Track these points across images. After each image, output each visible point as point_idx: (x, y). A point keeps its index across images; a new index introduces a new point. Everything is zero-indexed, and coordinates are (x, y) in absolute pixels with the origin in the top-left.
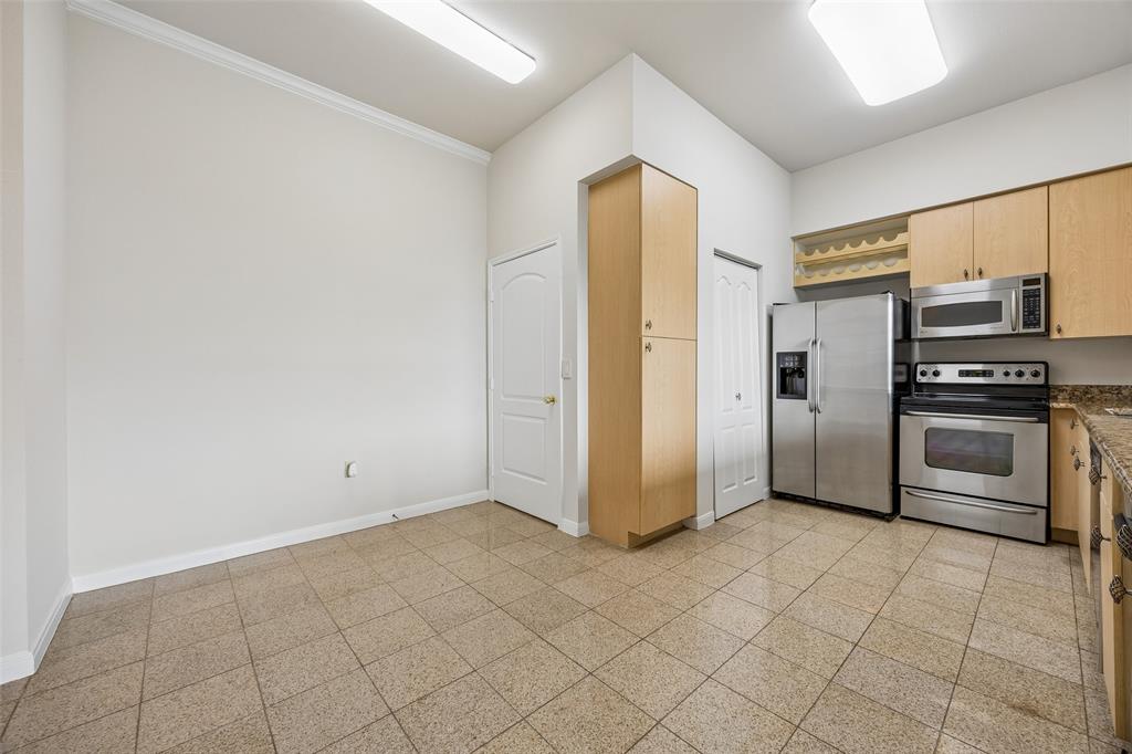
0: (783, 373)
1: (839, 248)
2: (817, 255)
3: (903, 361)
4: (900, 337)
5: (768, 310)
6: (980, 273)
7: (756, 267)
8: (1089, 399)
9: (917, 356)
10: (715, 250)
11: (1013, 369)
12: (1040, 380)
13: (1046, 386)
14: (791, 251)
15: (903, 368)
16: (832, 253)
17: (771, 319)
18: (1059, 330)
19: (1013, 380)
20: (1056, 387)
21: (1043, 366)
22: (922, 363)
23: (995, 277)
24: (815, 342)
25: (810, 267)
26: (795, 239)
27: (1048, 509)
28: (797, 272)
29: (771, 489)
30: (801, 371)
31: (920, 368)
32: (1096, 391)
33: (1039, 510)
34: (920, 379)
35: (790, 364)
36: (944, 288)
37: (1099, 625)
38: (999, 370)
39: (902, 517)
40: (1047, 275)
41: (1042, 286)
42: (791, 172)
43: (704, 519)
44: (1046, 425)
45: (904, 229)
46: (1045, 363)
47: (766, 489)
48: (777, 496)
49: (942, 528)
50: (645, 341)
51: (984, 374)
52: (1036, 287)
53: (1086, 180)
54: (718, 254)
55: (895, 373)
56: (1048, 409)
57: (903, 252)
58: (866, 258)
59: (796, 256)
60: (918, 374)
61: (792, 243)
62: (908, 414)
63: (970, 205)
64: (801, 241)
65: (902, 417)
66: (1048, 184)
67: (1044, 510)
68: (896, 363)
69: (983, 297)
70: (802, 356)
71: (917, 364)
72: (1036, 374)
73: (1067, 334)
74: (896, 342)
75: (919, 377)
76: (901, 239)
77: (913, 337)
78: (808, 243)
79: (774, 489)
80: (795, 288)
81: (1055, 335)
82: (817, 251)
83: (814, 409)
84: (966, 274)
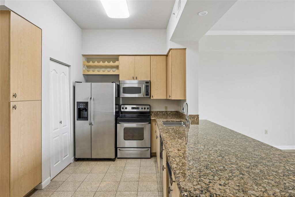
0: (80, 110)
1: (99, 62)
2: (91, 63)
3: (117, 104)
4: (117, 96)
5: (73, 84)
6: (136, 78)
7: (69, 66)
8: (158, 115)
9: (121, 103)
10: (50, 58)
11: (143, 107)
12: (149, 110)
13: (150, 112)
14: (82, 60)
15: (118, 106)
16: (96, 63)
17: (74, 87)
18: (152, 97)
19: (143, 110)
20: (152, 112)
21: (149, 106)
22: (122, 105)
23: (140, 80)
24: (91, 98)
25: (89, 67)
26: (83, 55)
27: (151, 148)
28: (84, 69)
29: (75, 157)
30: (86, 110)
31: (122, 106)
32: (159, 112)
33: (149, 148)
34: (122, 110)
35: (82, 107)
36: (128, 81)
37: (163, 188)
38: (140, 107)
39: (118, 158)
40: (150, 81)
41: (149, 84)
42: (82, 29)
43: (45, 183)
44: (150, 124)
45: (118, 60)
46: (149, 105)
47: (73, 158)
48: (77, 160)
49: (128, 159)
50: (12, 104)
51: (138, 108)
52: (148, 84)
53: (157, 56)
54: (51, 59)
55: (116, 108)
56: (150, 120)
57: (117, 67)
58: (106, 67)
59: (84, 62)
60: (122, 108)
61: (82, 57)
62: (119, 123)
63: (134, 57)
64: (85, 56)
65: (117, 124)
66: (150, 55)
67: (150, 149)
68: (116, 105)
69: (136, 86)
70: (86, 104)
71: (121, 105)
72: (148, 109)
73: (154, 98)
74: (116, 98)
75: (122, 109)
76: (117, 63)
77: (120, 97)
78: (88, 58)
79: (76, 157)
80: (83, 74)
81: (152, 98)
82: (91, 62)
83: (91, 124)
84: (133, 78)
